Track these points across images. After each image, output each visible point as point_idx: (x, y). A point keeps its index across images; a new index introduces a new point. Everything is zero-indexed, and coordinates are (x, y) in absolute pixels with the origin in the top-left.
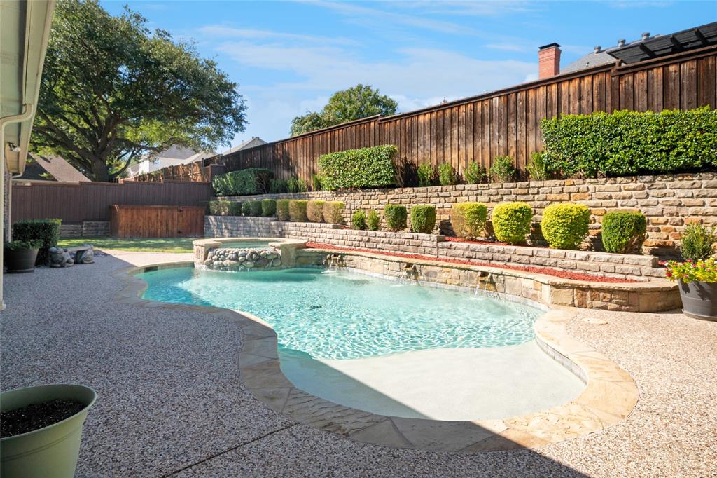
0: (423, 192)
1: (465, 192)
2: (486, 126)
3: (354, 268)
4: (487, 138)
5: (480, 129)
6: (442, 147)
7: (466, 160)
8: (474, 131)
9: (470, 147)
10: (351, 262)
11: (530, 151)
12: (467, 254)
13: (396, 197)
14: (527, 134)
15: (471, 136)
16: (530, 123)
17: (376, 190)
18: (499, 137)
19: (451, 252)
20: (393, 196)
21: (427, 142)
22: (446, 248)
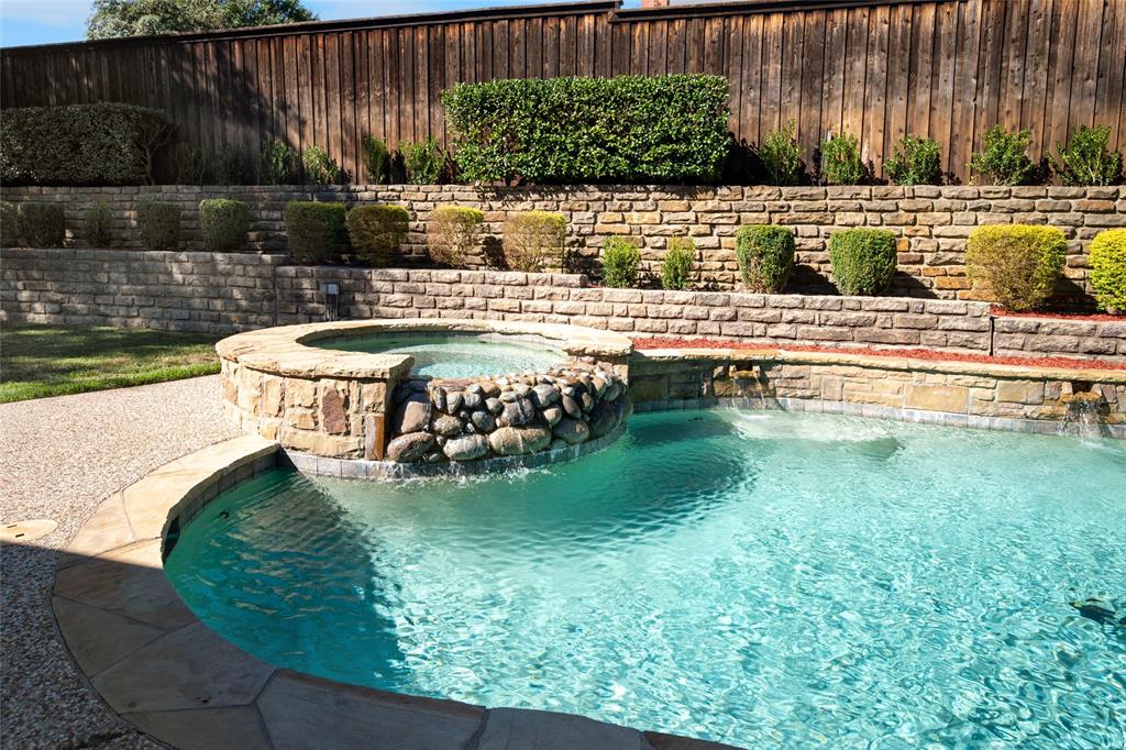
0: (812, 198)
1: (942, 202)
2: (943, 61)
3: (811, 397)
4: (946, 89)
5: (928, 67)
6: (816, 99)
7: (886, 132)
8: (912, 69)
9: (899, 104)
10: (799, 383)
11: (1054, 124)
12: (1090, 343)
13: (725, 206)
14: (1050, 88)
15: (902, 81)
16: (1059, 65)
17: (652, 187)
18: (979, 88)
19: (1040, 341)
20: (711, 205)
21: (771, 82)
22: (1023, 331)
